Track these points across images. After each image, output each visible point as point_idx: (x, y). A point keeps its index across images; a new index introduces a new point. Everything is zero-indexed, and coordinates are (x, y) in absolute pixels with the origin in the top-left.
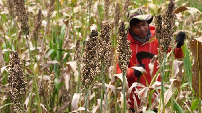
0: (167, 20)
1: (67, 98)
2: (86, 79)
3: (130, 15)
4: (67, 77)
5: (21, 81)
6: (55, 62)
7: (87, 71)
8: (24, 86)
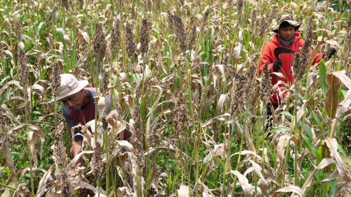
0: (303, 54)
1: (214, 92)
2: (234, 112)
3: (282, 18)
4: (215, 78)
5: (185, 117)
6: (205, 63)
7: (235, 106)
8: (187, 120)
